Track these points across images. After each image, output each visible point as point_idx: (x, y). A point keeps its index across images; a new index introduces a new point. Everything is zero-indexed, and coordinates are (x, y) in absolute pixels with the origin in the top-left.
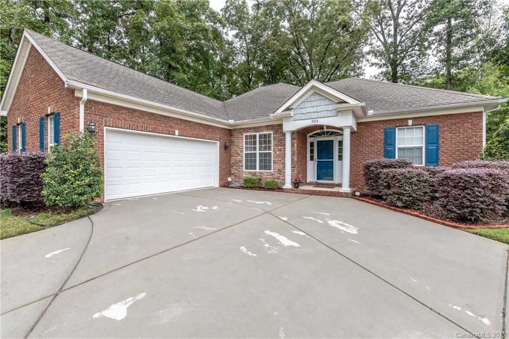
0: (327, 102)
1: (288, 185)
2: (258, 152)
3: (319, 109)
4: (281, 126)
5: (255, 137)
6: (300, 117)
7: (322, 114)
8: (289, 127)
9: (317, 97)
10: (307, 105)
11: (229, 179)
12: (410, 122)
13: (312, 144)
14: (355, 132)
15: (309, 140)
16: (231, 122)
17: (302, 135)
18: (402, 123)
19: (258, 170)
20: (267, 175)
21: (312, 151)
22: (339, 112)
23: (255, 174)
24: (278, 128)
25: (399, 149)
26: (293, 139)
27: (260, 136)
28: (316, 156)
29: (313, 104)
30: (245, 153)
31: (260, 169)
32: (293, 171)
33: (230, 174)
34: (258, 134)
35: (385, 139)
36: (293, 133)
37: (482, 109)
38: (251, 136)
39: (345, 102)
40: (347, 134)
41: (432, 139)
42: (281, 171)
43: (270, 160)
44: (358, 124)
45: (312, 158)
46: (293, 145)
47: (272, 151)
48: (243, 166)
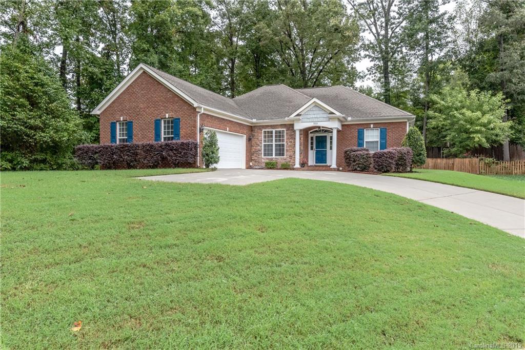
0: (323, 112)
1: (297, 165)
2: (274, 143)
3: (318, 116)
4: (292, 125)
5: (272, 132)
6: (306, 120)
7: (320, 119)
8: (299, 126)
9: (317, 108)
10: (311, 113)
11: (251, 164)
12: (372, 126)
13: (312, 138)
14: (340, 131)
15: (310, 135)
16: (254, 121)
17: (305, 132)
18: (367, 126)
19: (274, 156)
20: (281, 160)
21: (312, 143)
22: (330, 119)
23: (272, 159)
24: (290, 127)
25: (366, 142)
26: (300, 134)
27: (276, 132)
28: (314, 147)
29: (314, 112)
30: (264, 145)
31: (275, 156)
32: (300, 156)
33: (251, 160)
34: (274, 131)
35: (358, 136)
36: (300, 130)
37: (406, 120)
38: (268, 132)
39: (333, 113)
40: (335, 132)
41: (383, 136)
42: (292, 157)
43: (284, 149)
44: (343, 126)
45: (312, 148)
46: (300, 139)
47: (285, 143)
48: (261, 154)
